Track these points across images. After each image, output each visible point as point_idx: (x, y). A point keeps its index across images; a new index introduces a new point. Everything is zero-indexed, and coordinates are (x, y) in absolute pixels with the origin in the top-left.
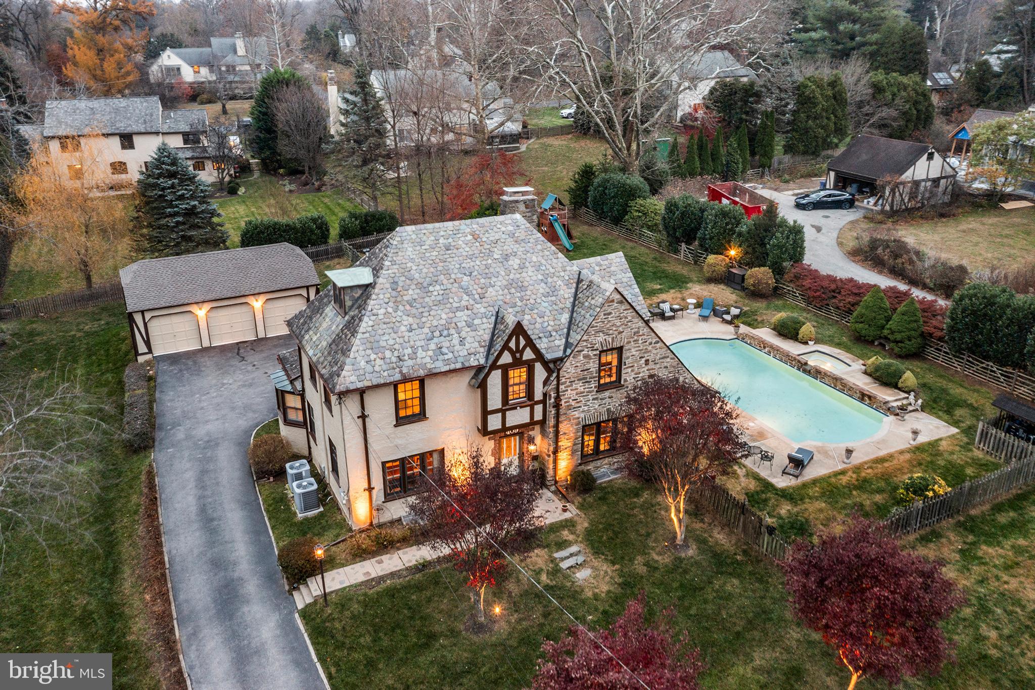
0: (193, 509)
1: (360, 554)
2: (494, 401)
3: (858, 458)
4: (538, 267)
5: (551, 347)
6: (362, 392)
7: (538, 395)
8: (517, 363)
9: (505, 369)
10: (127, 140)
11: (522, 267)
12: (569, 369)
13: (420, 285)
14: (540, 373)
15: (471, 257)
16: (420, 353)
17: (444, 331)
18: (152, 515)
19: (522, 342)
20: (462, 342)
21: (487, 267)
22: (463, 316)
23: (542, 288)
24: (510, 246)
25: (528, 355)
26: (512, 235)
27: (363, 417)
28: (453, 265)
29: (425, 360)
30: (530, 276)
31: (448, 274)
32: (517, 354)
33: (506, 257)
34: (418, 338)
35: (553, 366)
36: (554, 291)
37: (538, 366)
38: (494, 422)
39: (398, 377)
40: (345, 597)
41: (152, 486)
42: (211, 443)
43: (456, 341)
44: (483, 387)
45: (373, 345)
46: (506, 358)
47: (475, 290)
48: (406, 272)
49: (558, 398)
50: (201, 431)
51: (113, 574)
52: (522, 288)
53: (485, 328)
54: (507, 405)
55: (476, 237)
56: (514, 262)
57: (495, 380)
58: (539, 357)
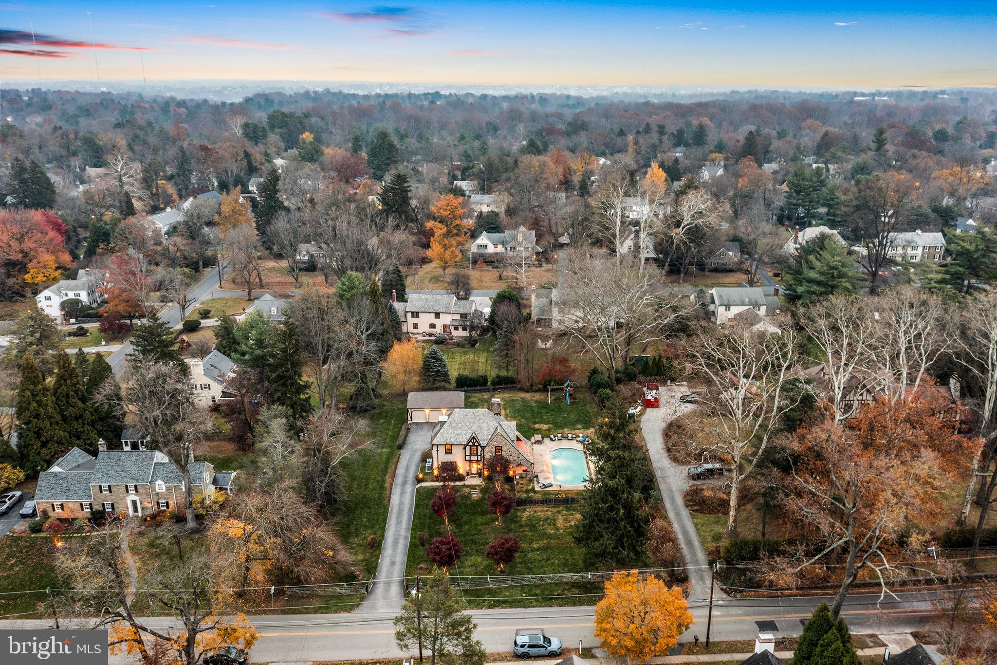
0: (405, 465)
1: (433, 481)
2: (468, 453)
3: (562, 489)
4: (487, 423)
5: (483, 443)
6: (437, 445)
7: (479, 454)
8: (474, 445)
9: (471, 446)
10: (437, 315)
11: (483, 422)
12: (487, 449)
13: (457, 423)
14: (480, 449)
15: (471, 418)
16: (452, 439)
17: (459, 435)
18: (397, 464)
19: (475, 441)
21: (474, 421)
22: (464, 432)
23: (486, 429)
24: (482, 417)
25: (476, 444)
26: (483, 414)
27: (438, 451)
28: (466, 419)
29: (453, 441)
30: (484, 425)
31: (464, 422)
32: (474, 443)
33: (480, 419)
34: (452, 435)
35: (483, 448)
36: (489, 430)
37: (479, 447)
38: (468, 458)
39: (447, 443)
40: (425, 487)
41: (399, 457)
42: (416, 451)
43: (461, 438)
44: (465, 448)
45: (442, 435)
46: (471, 444)
47: (469, 427)
48: (454, 420)
49: (484, 455)
50: (415, 447)
51: (385, 475)
52: (481, 428)
53: (468, 436)
54: (471, 455)
56: (481, 421)
57: (468, 448)
58: (480, 445)
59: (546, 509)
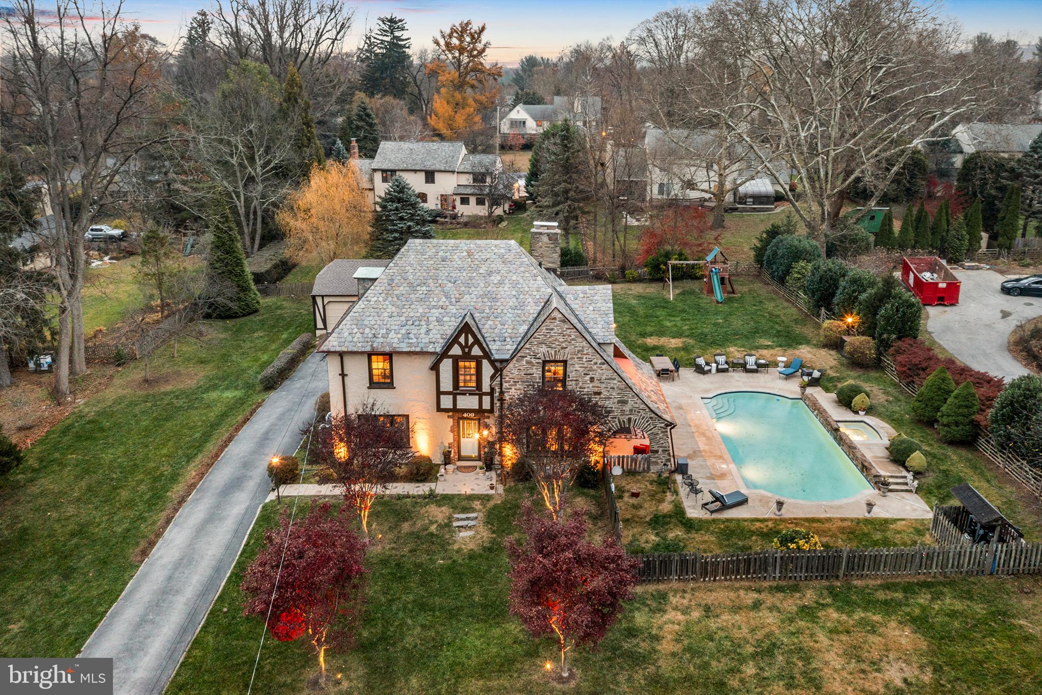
0: (262, 431)
2: (447, 384)
3: (786, 513)
4: (515, 285)
5: (499, 350)
6: (341, 355)
7: (486, 388)
8: (467, 356)
9: (456, 360)
11: (501, 283)
12: (512, 371)
13: (410, 285)
14: (487, 370)
15: (460, 269)
16: (392, 335)
17: (416, 322)
18: (237, 429)
19: (471, 340)
20: (428, 332)
21: (471, 279)
22: (436, 313)
23: (512, 302)
24: (497, 265)
25: (476, 351)
26: (502, 256)
27: (343, 375)
28: (443, 274)
29: (395, 341)
30: (506, 290)
31: (436, 279)
32: (466, 348)
33: (490, 273)
34: (394, 323)
35: (499, 366)
36: (522, 305)
37: (485, 363)
38: (446, 402)
39: (368, 349)
41: (254, 411)
43: (423, 331)
44: (435, 368)
45: (359, 323)
46: (456, 350)
47: (454, 294)
48: (403, 274)
49: (502, 393)
51: (189, 459)
52: (495, 299)
53: (451, 326)
54: (456, 391)
55: (470, 254)
56: (496, 278)
57: (446, 366)
58: (487, 355)
59: (749, 598)
